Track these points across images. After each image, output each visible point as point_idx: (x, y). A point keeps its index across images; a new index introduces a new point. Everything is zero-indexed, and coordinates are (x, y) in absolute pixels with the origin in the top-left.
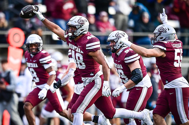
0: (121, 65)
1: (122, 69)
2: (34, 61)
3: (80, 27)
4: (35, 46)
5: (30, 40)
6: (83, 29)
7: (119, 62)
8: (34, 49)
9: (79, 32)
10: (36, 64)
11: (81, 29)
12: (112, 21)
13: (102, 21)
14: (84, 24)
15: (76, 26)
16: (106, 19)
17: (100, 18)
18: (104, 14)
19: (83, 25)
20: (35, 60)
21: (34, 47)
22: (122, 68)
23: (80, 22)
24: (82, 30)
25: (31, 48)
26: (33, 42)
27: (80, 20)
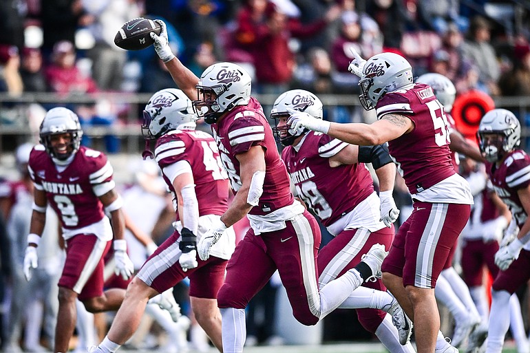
0: (308, 168)
1: (312, 179)
2: (71, 180)
3: (225, 90)
4: (65, 138)
5: (53, 124)
6: (234, 95)
7: (301, 162)
8: (62, 145)
9: (224, 104)
10: (78, 186)
11: (227, 94)
12: (85, 66)
13: (60, 66)
14: (232, 82)
15: (215, 90)
16: (68, 60)
17: (55, 59)
18: (64, 47)
19: (231, 84)
20: (73, 178)
21: (62, 141)
22: (313, 175)
23: (222, 78)
24: (229, 97)
25: (54, 144)
26: (60, 130)
27: (223, 72)
